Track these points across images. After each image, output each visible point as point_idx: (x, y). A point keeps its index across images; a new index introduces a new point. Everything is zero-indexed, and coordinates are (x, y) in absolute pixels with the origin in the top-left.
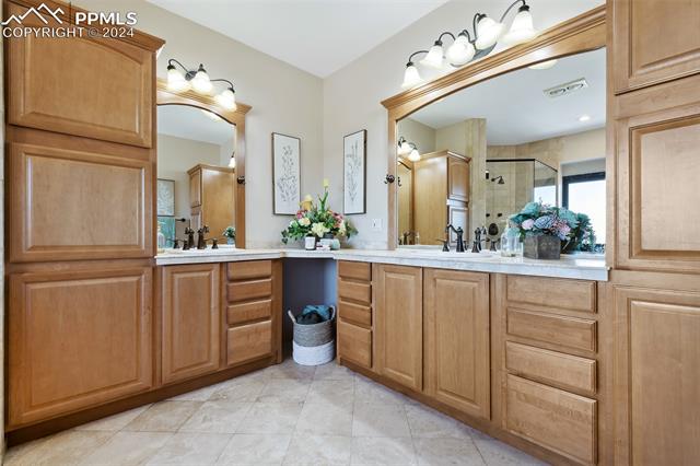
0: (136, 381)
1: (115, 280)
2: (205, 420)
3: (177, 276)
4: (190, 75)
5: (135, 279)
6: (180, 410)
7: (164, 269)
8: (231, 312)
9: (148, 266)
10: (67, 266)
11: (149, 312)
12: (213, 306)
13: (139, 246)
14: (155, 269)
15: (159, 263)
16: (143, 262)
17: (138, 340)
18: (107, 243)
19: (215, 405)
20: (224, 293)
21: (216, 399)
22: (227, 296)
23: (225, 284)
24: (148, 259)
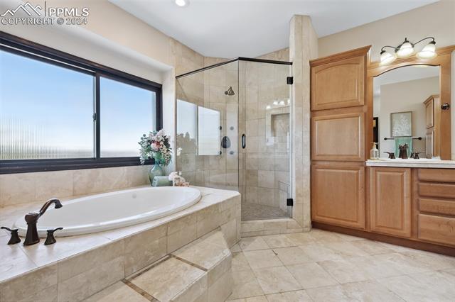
0: (356, 222)
1: (347, 171)
2: (392, 259)
3: (379, 173)
4: (397, 49)
5: (355, 172)
6: (381, 249)
7: (371, 169)
8: (420, 203)
9: (362, 166)
10: (328, 163)
11: (363, 190)
12: (405, 196)
13: (358, 155)
14: (366, 168)
15: (367, 165)
16: (360, 164)
17: (357, 201)
18: (343, 154)
19: (402, 257)
20: (415, 189)
21: (405, 255)
22: (418, 192)
23: (415, 183)
24: (363, 163)
